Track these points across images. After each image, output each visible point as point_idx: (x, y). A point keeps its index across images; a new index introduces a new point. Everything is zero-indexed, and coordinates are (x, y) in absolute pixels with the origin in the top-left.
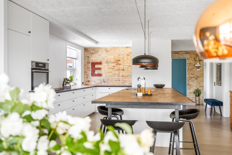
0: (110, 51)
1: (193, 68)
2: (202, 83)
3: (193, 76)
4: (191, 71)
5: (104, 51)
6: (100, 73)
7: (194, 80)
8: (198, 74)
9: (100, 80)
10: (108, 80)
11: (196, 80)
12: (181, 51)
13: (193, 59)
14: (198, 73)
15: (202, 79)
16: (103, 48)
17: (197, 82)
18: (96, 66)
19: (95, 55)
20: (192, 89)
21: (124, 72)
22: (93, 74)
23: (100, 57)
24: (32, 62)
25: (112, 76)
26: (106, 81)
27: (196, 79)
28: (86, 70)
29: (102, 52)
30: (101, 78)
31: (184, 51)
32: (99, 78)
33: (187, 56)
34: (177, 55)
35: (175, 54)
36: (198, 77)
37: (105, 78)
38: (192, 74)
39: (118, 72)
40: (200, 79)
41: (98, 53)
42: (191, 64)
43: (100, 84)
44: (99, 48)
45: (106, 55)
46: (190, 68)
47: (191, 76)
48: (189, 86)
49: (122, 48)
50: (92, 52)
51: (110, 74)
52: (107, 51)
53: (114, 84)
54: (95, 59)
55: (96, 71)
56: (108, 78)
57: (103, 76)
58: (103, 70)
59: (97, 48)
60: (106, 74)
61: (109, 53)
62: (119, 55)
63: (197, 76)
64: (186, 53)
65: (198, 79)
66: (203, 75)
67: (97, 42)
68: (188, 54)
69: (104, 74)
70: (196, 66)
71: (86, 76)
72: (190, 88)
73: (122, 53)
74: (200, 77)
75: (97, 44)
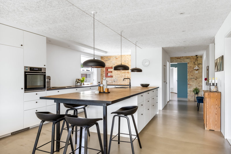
0: (118, 58)
1: (193, 71)
2: (200, 83)
3: (193, 77)
4: (191, 73)
5: (114, 59)
6: (112, 75)
7: (193, 81)
8: (197, 76)
9: (111, 80)
10: (117, 80)
11: (196, 81)
12: (183, 57)
13: (193, 63)
14: (197, 74)
15: (201, 80)
16: (113, 56)
17: (197, 82)
18: (109, 70)
19: (108, 62)
20: (192, 88)
21: (129, 74)
22: (107, 76)
23: (112, 63)
24: (25, 67)
25: (120, 77)
26: (115, 81)
27: (196, 79)
28: (102, 73)
29: (113, 59)
30: (113, 79)
31: (185, 57)
32: (110, 79)
33: (188, 61)
34: (179, 60)
35: (177, 60)
36: (198, 78)
37: (115, 79)
38: (192, 76)
39: (124, 74)
40: (199, 80)
41: (110, 60)
42: (191, 67)
43: (112, 84)
44: (111, 56)
45: (116, 62)
46: (190, 71)
47: (191, 77)
48: (190, 85)
49: (127, 55)
50: (106, 59)
51: (119, 76)
52: (116, 59)
53: (121, 83)
54: (109, 64)
55: (109, 73)
56: (117, 79)
57: (114, 77)
58: (114, 73)
59: (110, 56)
60: (116, 76)
61: (118, 60)
62: (125, 61)
63: (196, 77)
64: (186, 58)
65: (197, 80)
66: (202, 76)
67: (106, 52)
68: (189, 59)
69: (114, 76)
70: (194, 69)
71: (102, 77)
72: (190, 87)
73: (127, 59)
74: (199, 78)
75: (106, 54)
